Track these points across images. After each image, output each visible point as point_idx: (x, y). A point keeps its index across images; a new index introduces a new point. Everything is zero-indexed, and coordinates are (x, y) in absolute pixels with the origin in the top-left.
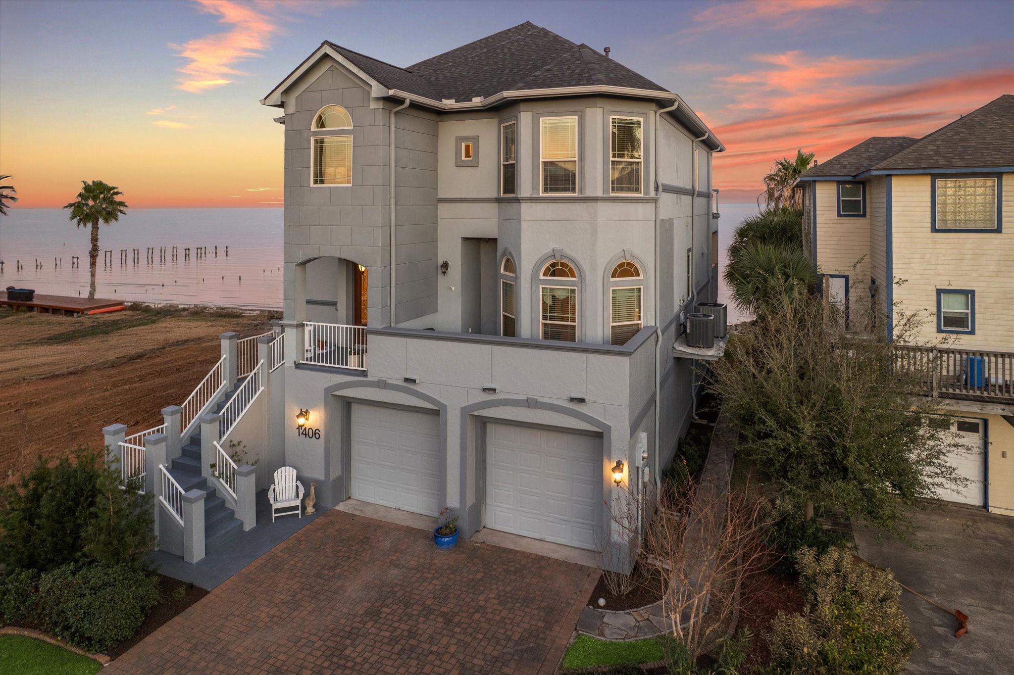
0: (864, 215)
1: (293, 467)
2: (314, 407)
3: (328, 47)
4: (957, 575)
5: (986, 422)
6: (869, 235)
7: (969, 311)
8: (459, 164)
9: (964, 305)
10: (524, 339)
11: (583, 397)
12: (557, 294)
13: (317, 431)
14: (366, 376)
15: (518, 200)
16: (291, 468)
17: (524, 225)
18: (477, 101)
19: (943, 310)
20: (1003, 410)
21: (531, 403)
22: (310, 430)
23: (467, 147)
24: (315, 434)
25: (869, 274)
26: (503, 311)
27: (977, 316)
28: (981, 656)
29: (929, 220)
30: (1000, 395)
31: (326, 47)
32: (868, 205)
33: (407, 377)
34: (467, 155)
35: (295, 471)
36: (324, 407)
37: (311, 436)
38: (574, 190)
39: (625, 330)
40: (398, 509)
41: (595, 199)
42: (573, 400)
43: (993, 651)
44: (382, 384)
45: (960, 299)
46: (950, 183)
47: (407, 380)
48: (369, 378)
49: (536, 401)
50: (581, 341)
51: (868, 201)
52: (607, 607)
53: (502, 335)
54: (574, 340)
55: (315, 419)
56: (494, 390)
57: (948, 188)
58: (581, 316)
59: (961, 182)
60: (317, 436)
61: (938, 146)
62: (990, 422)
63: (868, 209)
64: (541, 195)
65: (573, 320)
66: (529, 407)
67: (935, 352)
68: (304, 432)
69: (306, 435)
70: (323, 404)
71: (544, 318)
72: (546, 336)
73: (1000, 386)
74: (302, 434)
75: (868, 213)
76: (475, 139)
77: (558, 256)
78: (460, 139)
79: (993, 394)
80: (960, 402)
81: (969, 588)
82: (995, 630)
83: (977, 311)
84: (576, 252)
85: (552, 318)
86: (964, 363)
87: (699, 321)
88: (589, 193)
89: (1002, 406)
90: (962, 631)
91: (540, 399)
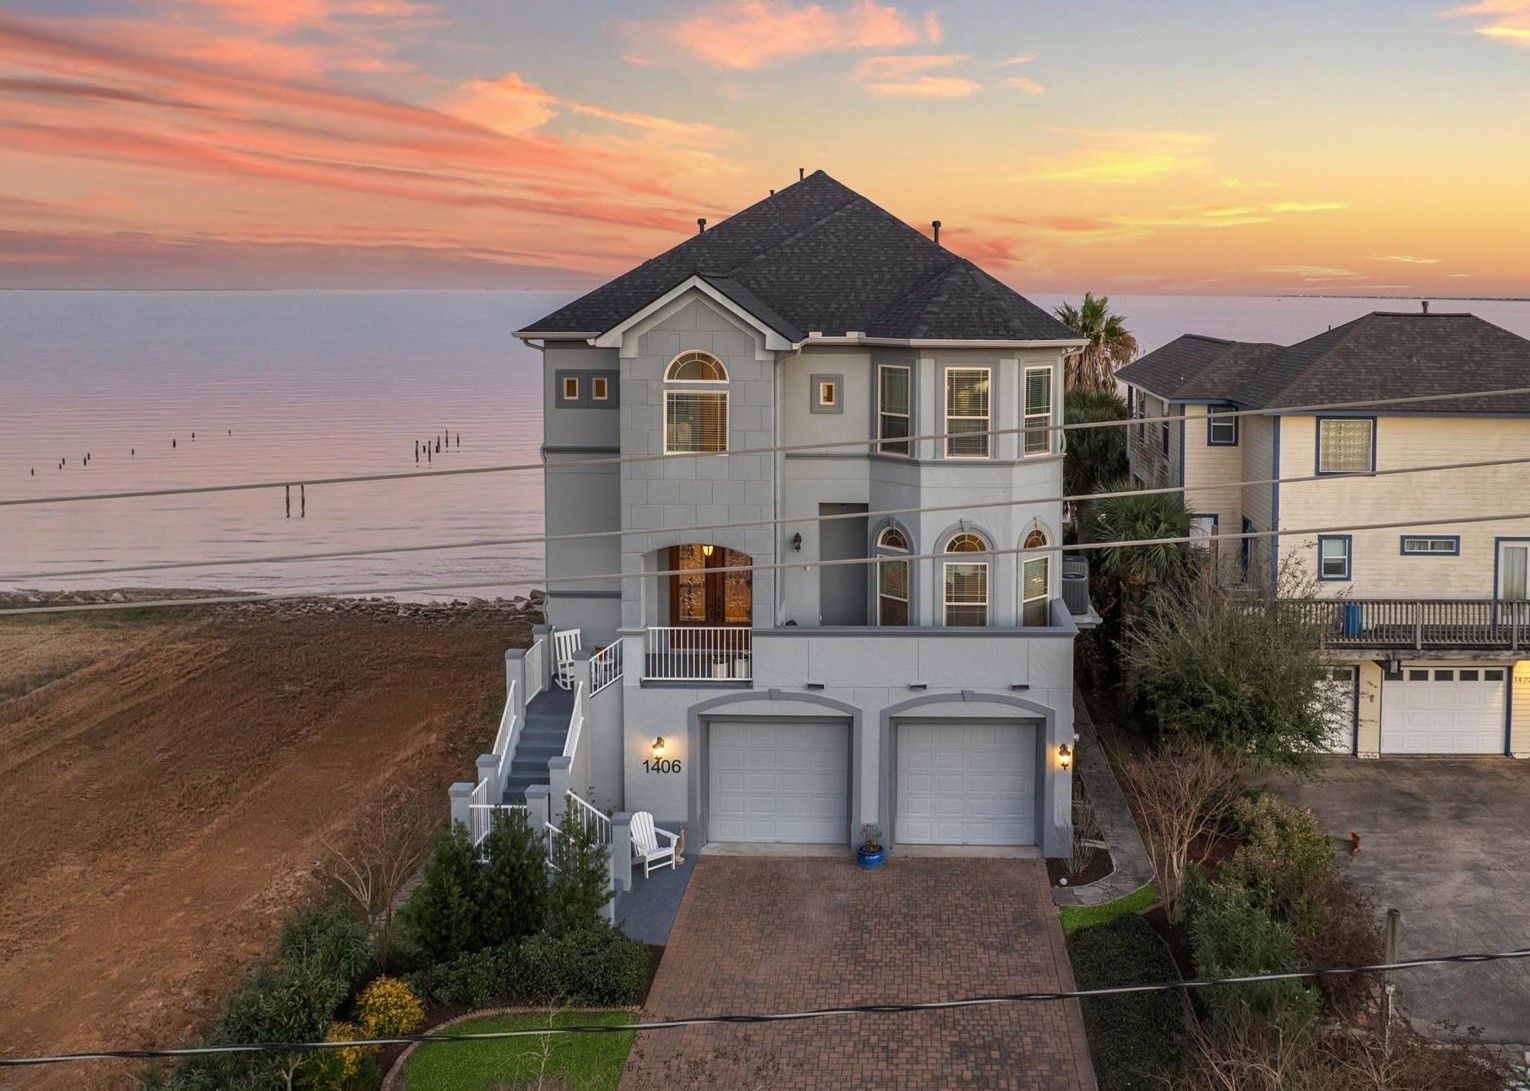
0: (1236, 444)
1: (648, 812)
2: (670, 734)
3: (698, 280)
4: (1344, 813)
5: (1357, 669)
6: (1241, 467)
7: (1346, 557)
8: (814, 408)
9: (1342, 552)
10: (925, 628)
11: (1025, 683)
12: (962, 571)
13: (676, 763)
14: (751, 687)
15: (917, 463)
16: (645, 813)
17: (923, 490)
18: (852, 337)
19: (1324, 557)
20: (1377, 655)
21: (964, 697)
22: (666, 763)
23: (830, 388)
24: (674, 766)
25: (1240, 512)
26: (882, 592)
27: (1353, 561)
28: (1371, 863)
29: (1313, 463)
30: (1375, 641)
31: (695, 280)
32: (1240, 431)
33: (810, 682)
34: (829, 398)
35: (651, 816)
36: (686, 733)
37: (666, 770)
38: (985, 452)
39: (1036, 605)
40: (779, 843)
41: (1011, 464)
42: (1015, 688)
43: (1378, 859)
44: (773, 695)
45: (1339, 544)
46: (1333, 424)
47: (811, 686)
48: (756, 689)
49: (972, 693)
50: (993, 624)
51: (1240, 427)
52: (1069, 884)
53: (878, 624)
54: (983, 623)
55: (671, 748)
56: (925, 687)
57: (1330, 428)
58: (994, 595)
59: (1343, 423)
60: (676, 768)
61: (1320, 381)
62: (1361, 668)
63: (1240, 437)
64: (947, 458)
65: (984, 599)
66: (964, 700)
67: (1323, 604)
68: (658, 767)
69: (658, 769)
70: (685, 728)
71: (949, 599)
72: (950, 623)
73: (1371, 631)
74: (653, 769)
75: (1240, 442)
76: (839, 379)
77: (966, 528)
78: (815, 379)
79: (1369, 641)
80: (1343, 651)
81: (1353, 820)
82: (1378, 845)
83: (1353, 556)
84: (986, 522)
85: (958, 599)
86: (1342, 611)
87: (1074, 583)
88: (1003, 457)
89: (1377, 652)
90: (1356, 850)
91: (976, 691)
